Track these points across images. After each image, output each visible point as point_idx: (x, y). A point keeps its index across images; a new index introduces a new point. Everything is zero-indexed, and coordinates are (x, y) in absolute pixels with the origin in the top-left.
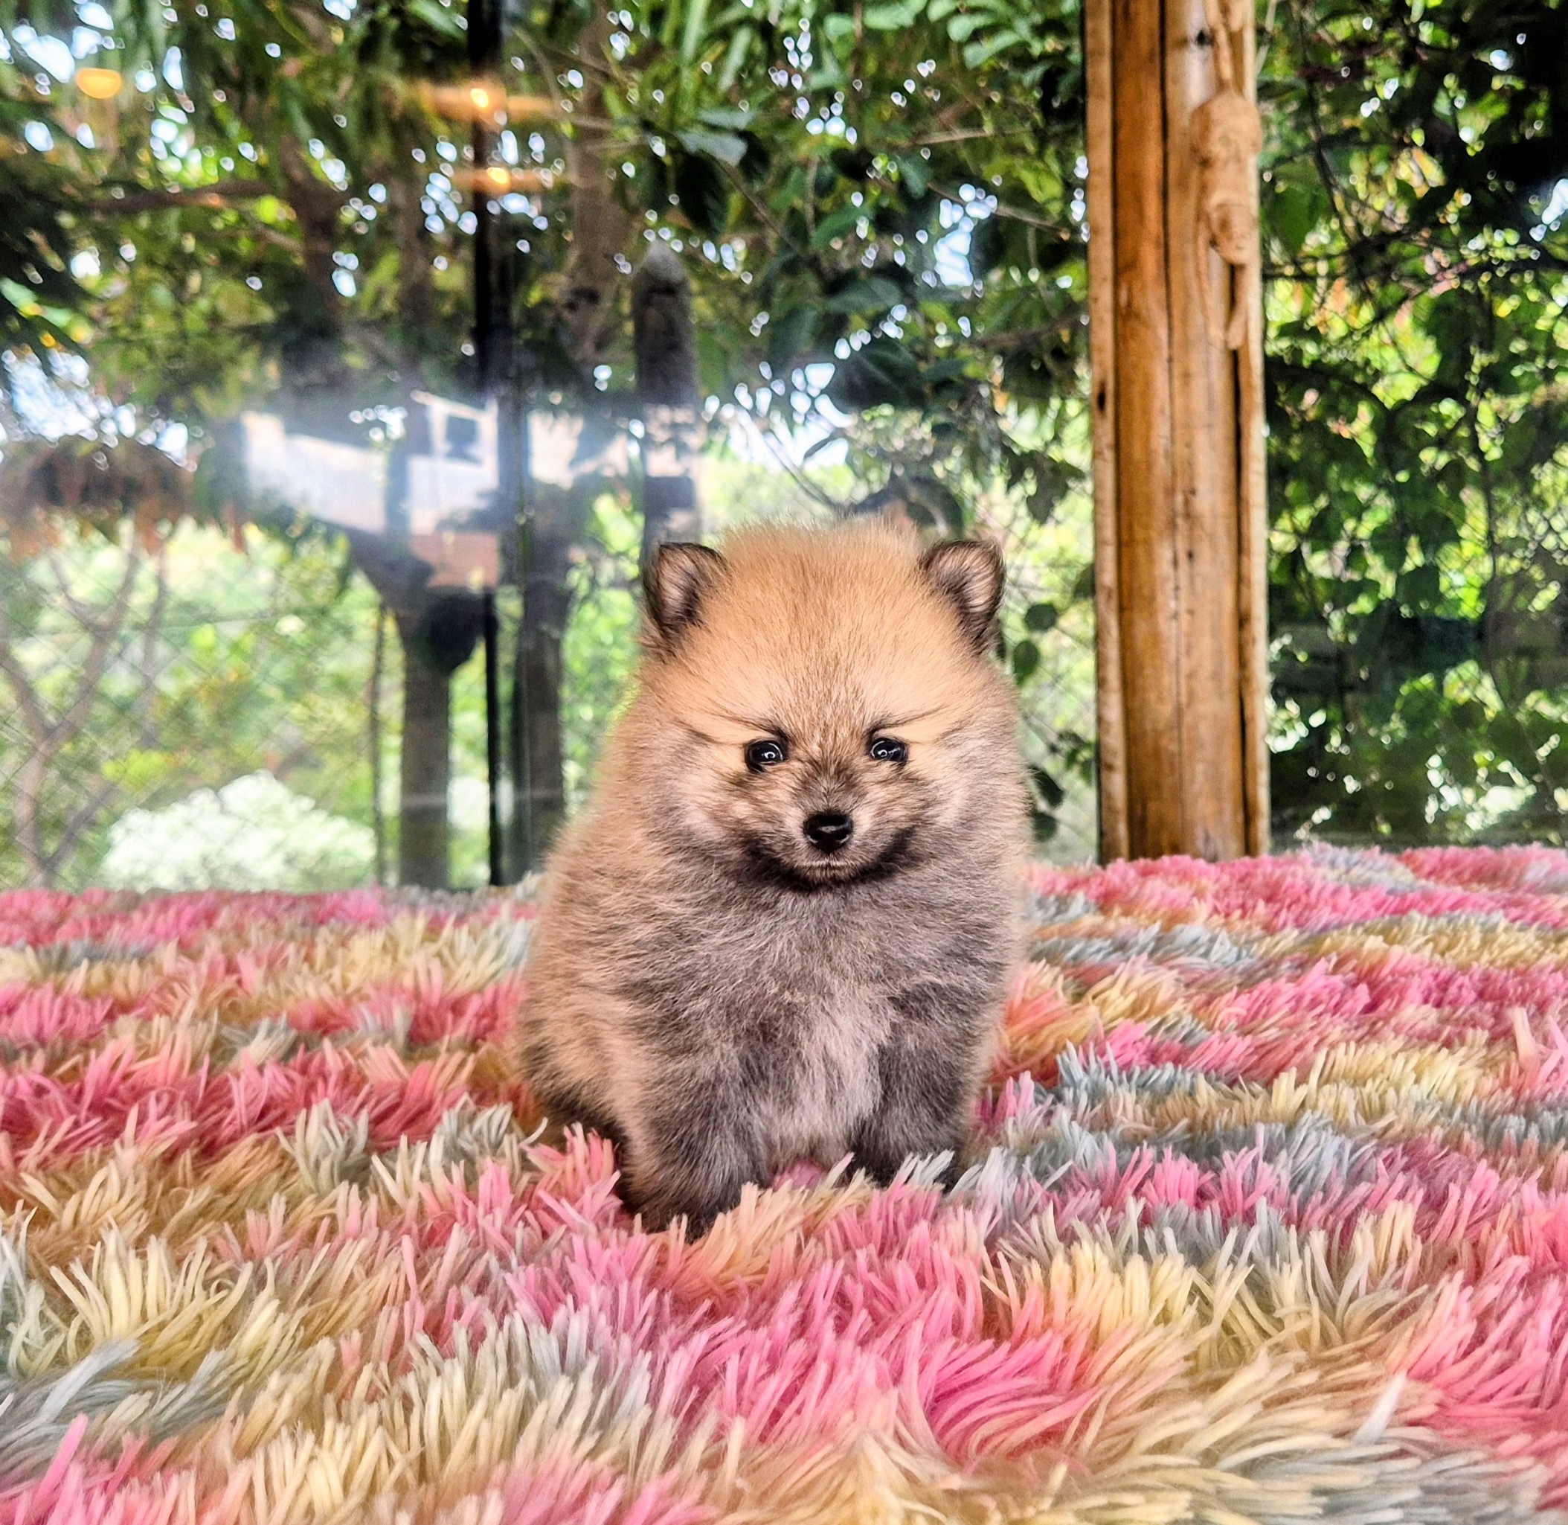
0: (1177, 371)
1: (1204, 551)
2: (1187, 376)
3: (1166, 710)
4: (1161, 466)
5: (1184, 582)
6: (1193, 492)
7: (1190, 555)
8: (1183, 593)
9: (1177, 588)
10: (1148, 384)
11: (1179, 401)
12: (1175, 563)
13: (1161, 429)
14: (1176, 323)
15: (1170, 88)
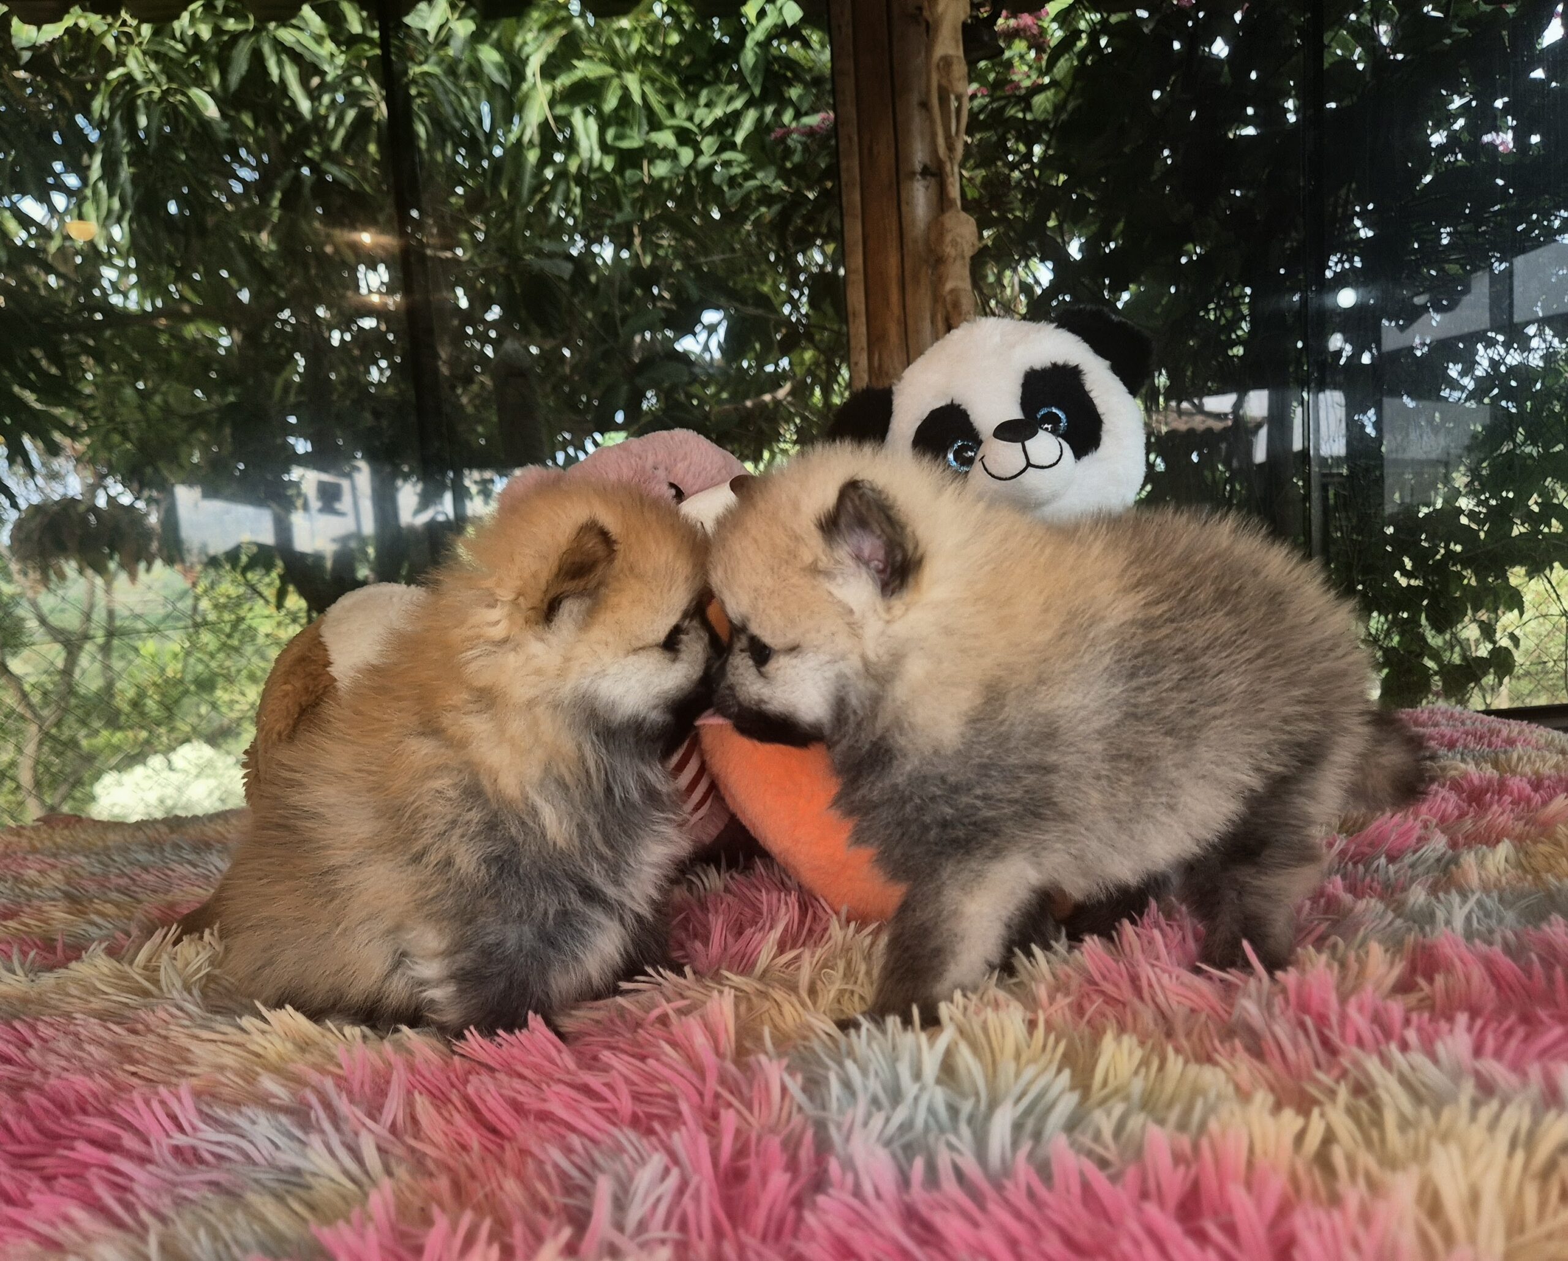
15: (904, 208)
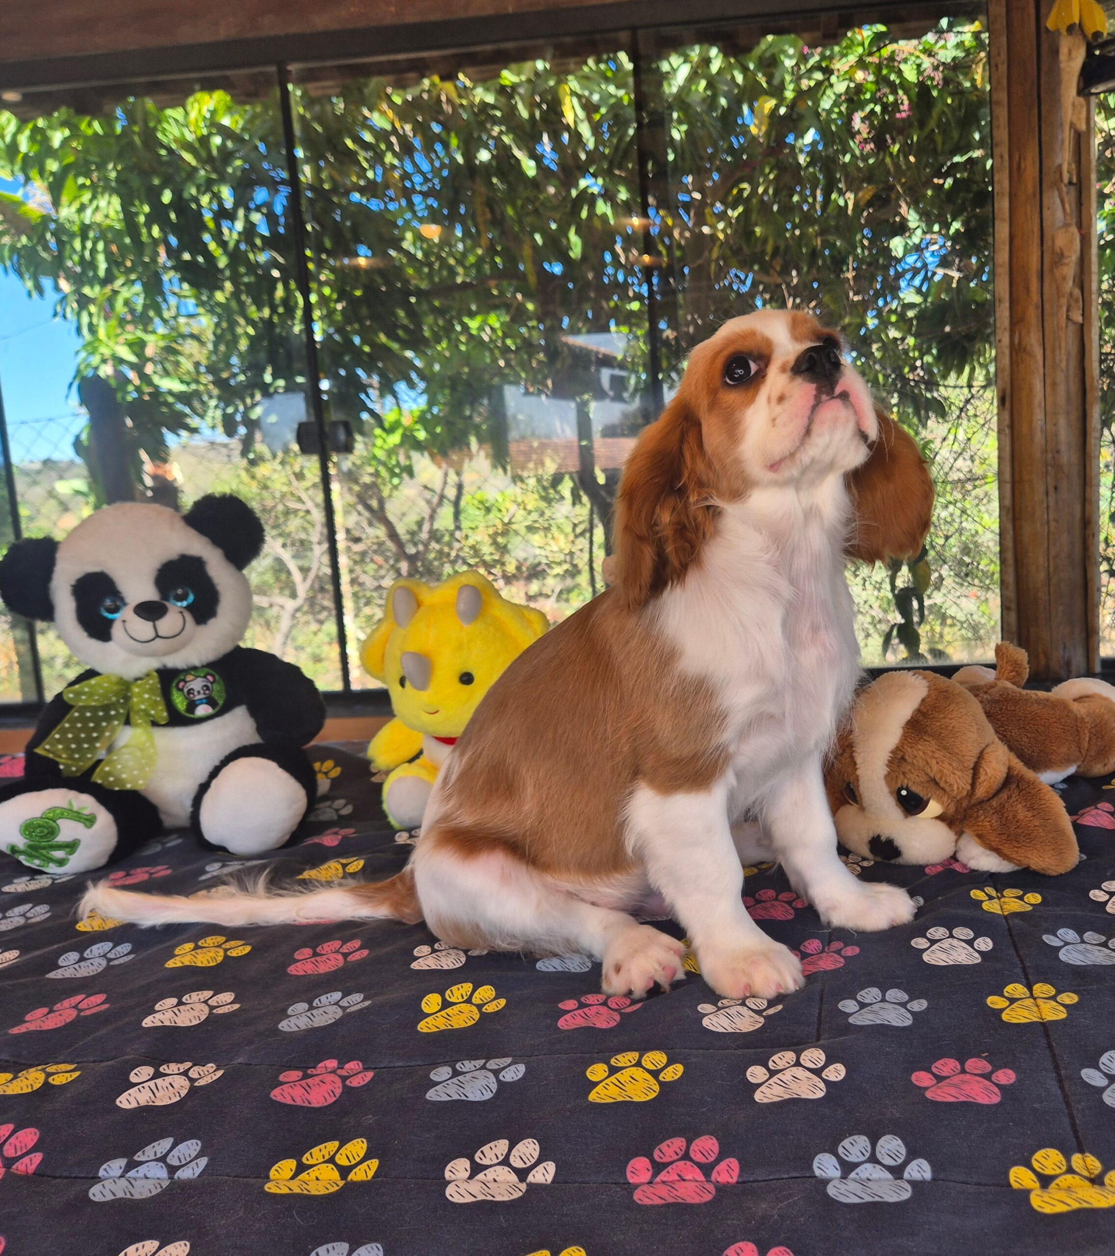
0: (1048, 382)
1: (1064, 485)
2: (1054, 384)
3: (1042, 575)
4: (1039, 437)
5: (1052, 503)
6: (1058, 452)
7: (1056, 488)
8: (1051, 511)
9: (1048, 507)
10: (1031, 389)
11: (1049, 399)
12: (1047, 493)
13: (1039, 415)
14: (1048, 352)
15: (1046, 213)
